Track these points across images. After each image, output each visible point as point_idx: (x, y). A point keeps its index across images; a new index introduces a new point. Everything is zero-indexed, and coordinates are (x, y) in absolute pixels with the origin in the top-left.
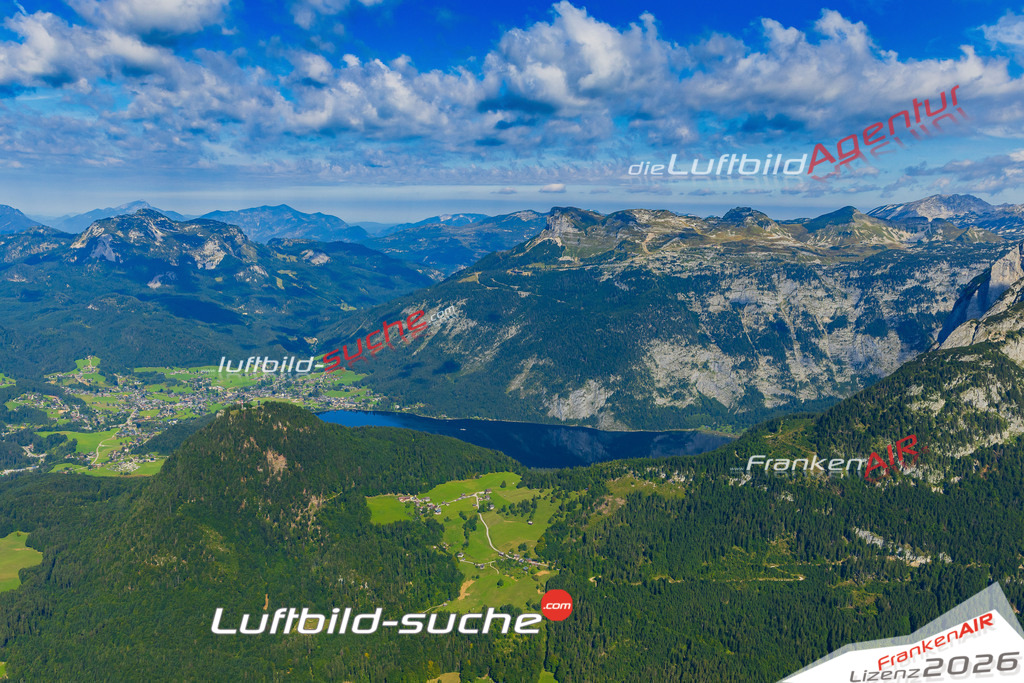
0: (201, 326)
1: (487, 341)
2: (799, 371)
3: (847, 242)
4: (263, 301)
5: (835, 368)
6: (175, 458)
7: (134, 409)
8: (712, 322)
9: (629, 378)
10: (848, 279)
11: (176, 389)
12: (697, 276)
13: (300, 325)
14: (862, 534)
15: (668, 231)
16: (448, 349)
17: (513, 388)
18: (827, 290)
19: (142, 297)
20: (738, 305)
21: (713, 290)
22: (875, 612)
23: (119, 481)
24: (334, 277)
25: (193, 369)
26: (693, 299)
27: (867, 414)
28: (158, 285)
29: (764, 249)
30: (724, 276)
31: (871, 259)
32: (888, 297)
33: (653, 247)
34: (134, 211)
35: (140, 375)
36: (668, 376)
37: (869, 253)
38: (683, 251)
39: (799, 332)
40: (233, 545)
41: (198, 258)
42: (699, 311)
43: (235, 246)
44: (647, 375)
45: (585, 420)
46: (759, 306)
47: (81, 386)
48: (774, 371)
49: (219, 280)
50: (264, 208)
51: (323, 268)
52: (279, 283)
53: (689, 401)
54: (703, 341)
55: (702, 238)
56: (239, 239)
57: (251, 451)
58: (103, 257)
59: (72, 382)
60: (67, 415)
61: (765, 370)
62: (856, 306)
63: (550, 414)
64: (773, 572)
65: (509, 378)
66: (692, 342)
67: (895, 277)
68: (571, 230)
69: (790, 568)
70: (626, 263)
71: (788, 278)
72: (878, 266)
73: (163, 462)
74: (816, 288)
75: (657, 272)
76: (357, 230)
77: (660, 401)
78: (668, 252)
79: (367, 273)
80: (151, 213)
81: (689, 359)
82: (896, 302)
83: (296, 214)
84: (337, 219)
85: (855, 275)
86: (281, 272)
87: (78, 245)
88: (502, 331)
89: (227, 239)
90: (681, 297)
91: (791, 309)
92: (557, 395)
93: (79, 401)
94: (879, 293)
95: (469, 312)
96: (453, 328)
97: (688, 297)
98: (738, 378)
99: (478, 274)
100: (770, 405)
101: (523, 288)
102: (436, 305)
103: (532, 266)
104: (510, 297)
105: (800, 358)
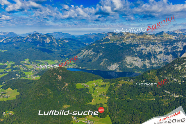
0: (46, 53)
1: (96, 56)
2: (153, 61)
3: (162, 38)
4: (57, 49)
5: (160, 61)
6: (42, 76)
7: (35, 68)
8: (137, 53)
9: (122, 63)
10: (162, 45)
11: (42, 64)
12: (135, 44)
13: (63, 53)
14: (166, 91)
15: (129, 36)
16: (90, 57)
18: (159, 47)
19: (36, 48)
20: (142, 49)
21: (138, 47)
22: (168, 106)
23: (32, 80)
24: (69, 44)
25: (45, 61)
26: (134, 48)
27: (167, 69)
28: (39, 46)
29: (147, 39)
30: (139, 44)
31: (167, 41)
32: (170, 48)
33: (127, 39)
34: (34, 33)
35: (36, 62)
36: (129, 62)
37: (166, 40)
38: (132, 40)
39: (153, 54)
40: (52, 92)
41: (45, 41)
42: (135, 50)
43: (52, 39)
44: (125, 62)
45: (114, 70)
46: (146, 50)
47: (26, 64)
48: (149, 61)
49: (49, 45)
50: (57, 32)
51: (67, 43)
52: (60, 45)
53: (133, 67)
54: (136, 56)
55: (135, 37)
56: (53, 38)
57: (55, 75)
58: (29, 41)
59: (24, 63)
60: (23, 69)
61: (147, 61)
62: (164, 50)
63: (108, 69)
64: (149, 98)
65: (100, 63)
66: (134, 56)
67: (171, 44)
68: (111, 36)
69: (152, 97)
70: (122, 42)
71: (151, 44)
72: (168, 42)
73: (40, 77)
74: (156, 46)
75: (127, 44)
76: (73, 36)
77: (128, 67)
78: (129, 40)
79: (75, 44)
80: (38, 33)
81: (133, 59)
82: (171, 49)
83: (62, 33)
84: (70, 34)
85: (164, 44)
86: (60, 44)
87: (25, 39)
88: (99, 54)
89: (50, 38)
90: (132, 48)
91: (152, 50)
92: (109, 66)
93: (25, 66)
94: (168, 47)
95: (93, 51)
96: (90, 54)
98: (142, 63)
99: (95, 44)
100: (148, 67)
101: (103, 46)
102: (87, 49)
103: (104, 42)
104: (101, 48)
105: (153, 59)
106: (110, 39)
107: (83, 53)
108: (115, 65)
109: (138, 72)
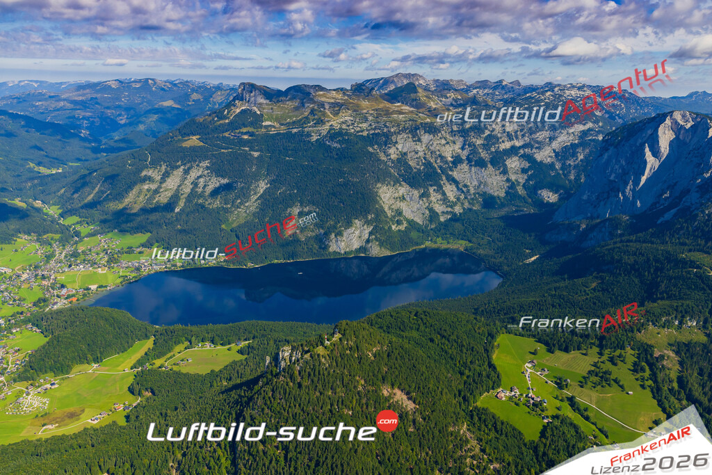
1: (245, 195)
2: (450, 191)
5: (464, 189)
8: (396, 167)
10: (452, 131)
12: (372, 134)
18: (445, 139)
20: (404, 154)
21: (390, 144)
26: (378, 151)
30: (392, 134)
32: (479, 142)
33: (335, 113)
36: (390, 208)
38: (353, 116)
39: (441, 167)
42: (385, 159)
44: (383, 210)
45: (358, 251)
48: (440, 197)
53: (405, 224)
54: (396, 182)
61: (434, 196)
62: (463, 148)
63: (331, 250)
68: (263, 101)
70: (327, 127)
71: (425, 132)
74: (441, 138)
77: (394, 228)
78: (345, 117)
81: (397, 195)
82: (483, 145)
88: (253, 186)
90: (371, 149)
91: (431, 153)
92: (333, 236)
94: (474, 140)
95: (217, 170)
96: (205, 186)
97: (374, 149)
98: (423, 204)
99: (194, 138)
100: (442, 219)
101: (252, 149)
102: (178, 167)
103: (244, 130)
104: (246, 157)
105: (448, 186)
106: (258, 113)
107: (161, 183)
108: (356, 227)
109: (436, 242)
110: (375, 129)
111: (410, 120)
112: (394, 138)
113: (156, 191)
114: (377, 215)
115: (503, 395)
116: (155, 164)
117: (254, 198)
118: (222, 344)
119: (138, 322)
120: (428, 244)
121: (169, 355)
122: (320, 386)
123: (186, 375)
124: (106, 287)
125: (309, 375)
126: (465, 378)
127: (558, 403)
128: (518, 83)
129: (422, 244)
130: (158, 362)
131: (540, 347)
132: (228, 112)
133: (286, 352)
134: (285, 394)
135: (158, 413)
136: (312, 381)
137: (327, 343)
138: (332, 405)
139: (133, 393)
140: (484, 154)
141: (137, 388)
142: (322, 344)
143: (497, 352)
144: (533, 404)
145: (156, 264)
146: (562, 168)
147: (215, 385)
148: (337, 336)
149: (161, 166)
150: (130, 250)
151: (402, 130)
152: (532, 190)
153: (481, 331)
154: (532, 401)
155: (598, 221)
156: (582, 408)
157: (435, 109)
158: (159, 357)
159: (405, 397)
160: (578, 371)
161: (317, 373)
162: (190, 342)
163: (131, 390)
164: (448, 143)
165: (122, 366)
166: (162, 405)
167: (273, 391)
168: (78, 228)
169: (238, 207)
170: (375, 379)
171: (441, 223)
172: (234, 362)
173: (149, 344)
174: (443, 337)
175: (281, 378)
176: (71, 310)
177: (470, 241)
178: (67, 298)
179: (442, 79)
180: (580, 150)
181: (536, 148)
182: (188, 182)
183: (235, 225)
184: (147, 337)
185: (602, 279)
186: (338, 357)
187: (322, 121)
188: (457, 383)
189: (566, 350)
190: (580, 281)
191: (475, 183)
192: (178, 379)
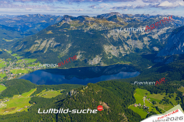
1: (64, 48)
2: (126, 47)
5: (130, 47)
8: (109, 40)
10: (127, 29)
12: (103, 30)
16: (54, 50)
17: (77, 59)
20: (112, 36)
21: (108, 33)
26: (104, 35)
29: (111, 24)
36: (107, 52)
38: (97, 25)
39: (123, 40)
42: (106, 37)
45: (97, 64)
48: (123, 49)
53: (112, 57)
54: (110, 44)
55: (99, 22)
61: (121, 49)
62: (130, 35)
63: (89, 64)
68: (71, 20)
70: (89, 28)
77: (108, 58)
78: (95, 25)
81: (109, 48)
88: (67, 45)
90: (102, 35)
91: (120, 36)
92: (90, 60)
95: (56, 40)
96: (53, 45)
98: (118, 51)
99: (50, 31)
100: (123, 55)
101: (67, 35)
102: (45, 40)
103: (65, 29)
104: (65, 37)
105: (125, 46)
106: (69, 24)
107: (40, 44)
108: (97, 58)
109: (121, 62)
110: (103, 29)
111: (114, 26)
112: (109, 31)
113: (39, 47)
114: (103, 54)
115: (136, 105)
116: (39, 39)
117: (67, 49)
118: (56, 90)
119: (33, 84)
120: (118, 63)
121: (41, 93)
122: (81, 101)
123: (45, 98)
124: (24, 74)
125: (79, 98)
126: (125, 100)
127: (152, 108)
128: (149, 15)
129: (117, 63)
130: (38, 95)
131: (148, 92)
132: (60, 24)
133: (72, 91)
134: (71, 103)
135: (37, 108)
136: (79, 99)
137: (84, 89)
138: (85, 106)
139: (30, 103)
140: (136, 36)
141: (31, 102)
142: (83, 89)
143: (135, 93)
144: (145, 108)
145: (38, 68)
146: (161, 41)
147: (53, 101)
148: (87, 87)
149: (40, 39)
150: (31, 63)
151: (112, 29)
152: (151, 47)
153: (131, 87)
154: (144, 108)
155: (170, 56)
156: (160, 110)
157: (122, 23)
158: (38, 94)
159: (106, 105)
160: (159, 99)
161: (81, 97)
162: (47, 89)
163: (30, 102)
164: (125, 33)
165: (27, 96)
166: (38, 106)
167: (68, 102)
168: (17, 57)
169: (62, 51)
170: (97, 99)
171: (123, 57)
172: (59, 95)
173: (35, 90)
174: (119, 88)
175: (71, 98)
176: (14, 80)
177: (131, 62)
178: (13, 77)
179: (125, 14)
180: (166, 35)
181: (153, 34)
182: (48, 44)
183: (61, 57)
184: (35, 88)
185: (169, 73)
186: (87, 93)
187: (88, 26)
188: (122, 101)
189: (156, 93)
190: (163, 74)
191: (134, 45)
192: (43, 99)
